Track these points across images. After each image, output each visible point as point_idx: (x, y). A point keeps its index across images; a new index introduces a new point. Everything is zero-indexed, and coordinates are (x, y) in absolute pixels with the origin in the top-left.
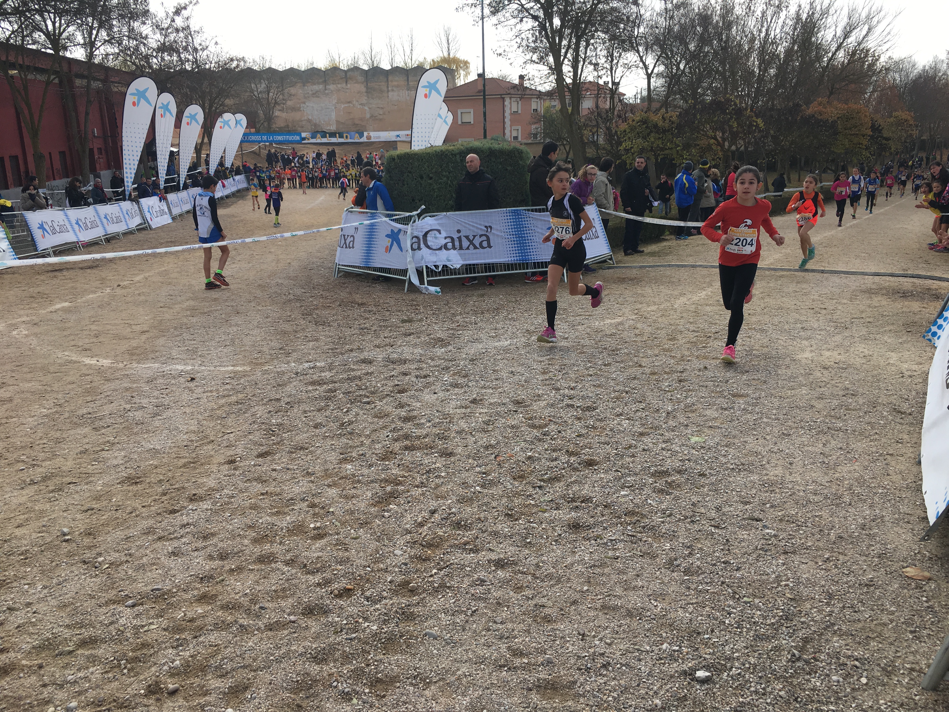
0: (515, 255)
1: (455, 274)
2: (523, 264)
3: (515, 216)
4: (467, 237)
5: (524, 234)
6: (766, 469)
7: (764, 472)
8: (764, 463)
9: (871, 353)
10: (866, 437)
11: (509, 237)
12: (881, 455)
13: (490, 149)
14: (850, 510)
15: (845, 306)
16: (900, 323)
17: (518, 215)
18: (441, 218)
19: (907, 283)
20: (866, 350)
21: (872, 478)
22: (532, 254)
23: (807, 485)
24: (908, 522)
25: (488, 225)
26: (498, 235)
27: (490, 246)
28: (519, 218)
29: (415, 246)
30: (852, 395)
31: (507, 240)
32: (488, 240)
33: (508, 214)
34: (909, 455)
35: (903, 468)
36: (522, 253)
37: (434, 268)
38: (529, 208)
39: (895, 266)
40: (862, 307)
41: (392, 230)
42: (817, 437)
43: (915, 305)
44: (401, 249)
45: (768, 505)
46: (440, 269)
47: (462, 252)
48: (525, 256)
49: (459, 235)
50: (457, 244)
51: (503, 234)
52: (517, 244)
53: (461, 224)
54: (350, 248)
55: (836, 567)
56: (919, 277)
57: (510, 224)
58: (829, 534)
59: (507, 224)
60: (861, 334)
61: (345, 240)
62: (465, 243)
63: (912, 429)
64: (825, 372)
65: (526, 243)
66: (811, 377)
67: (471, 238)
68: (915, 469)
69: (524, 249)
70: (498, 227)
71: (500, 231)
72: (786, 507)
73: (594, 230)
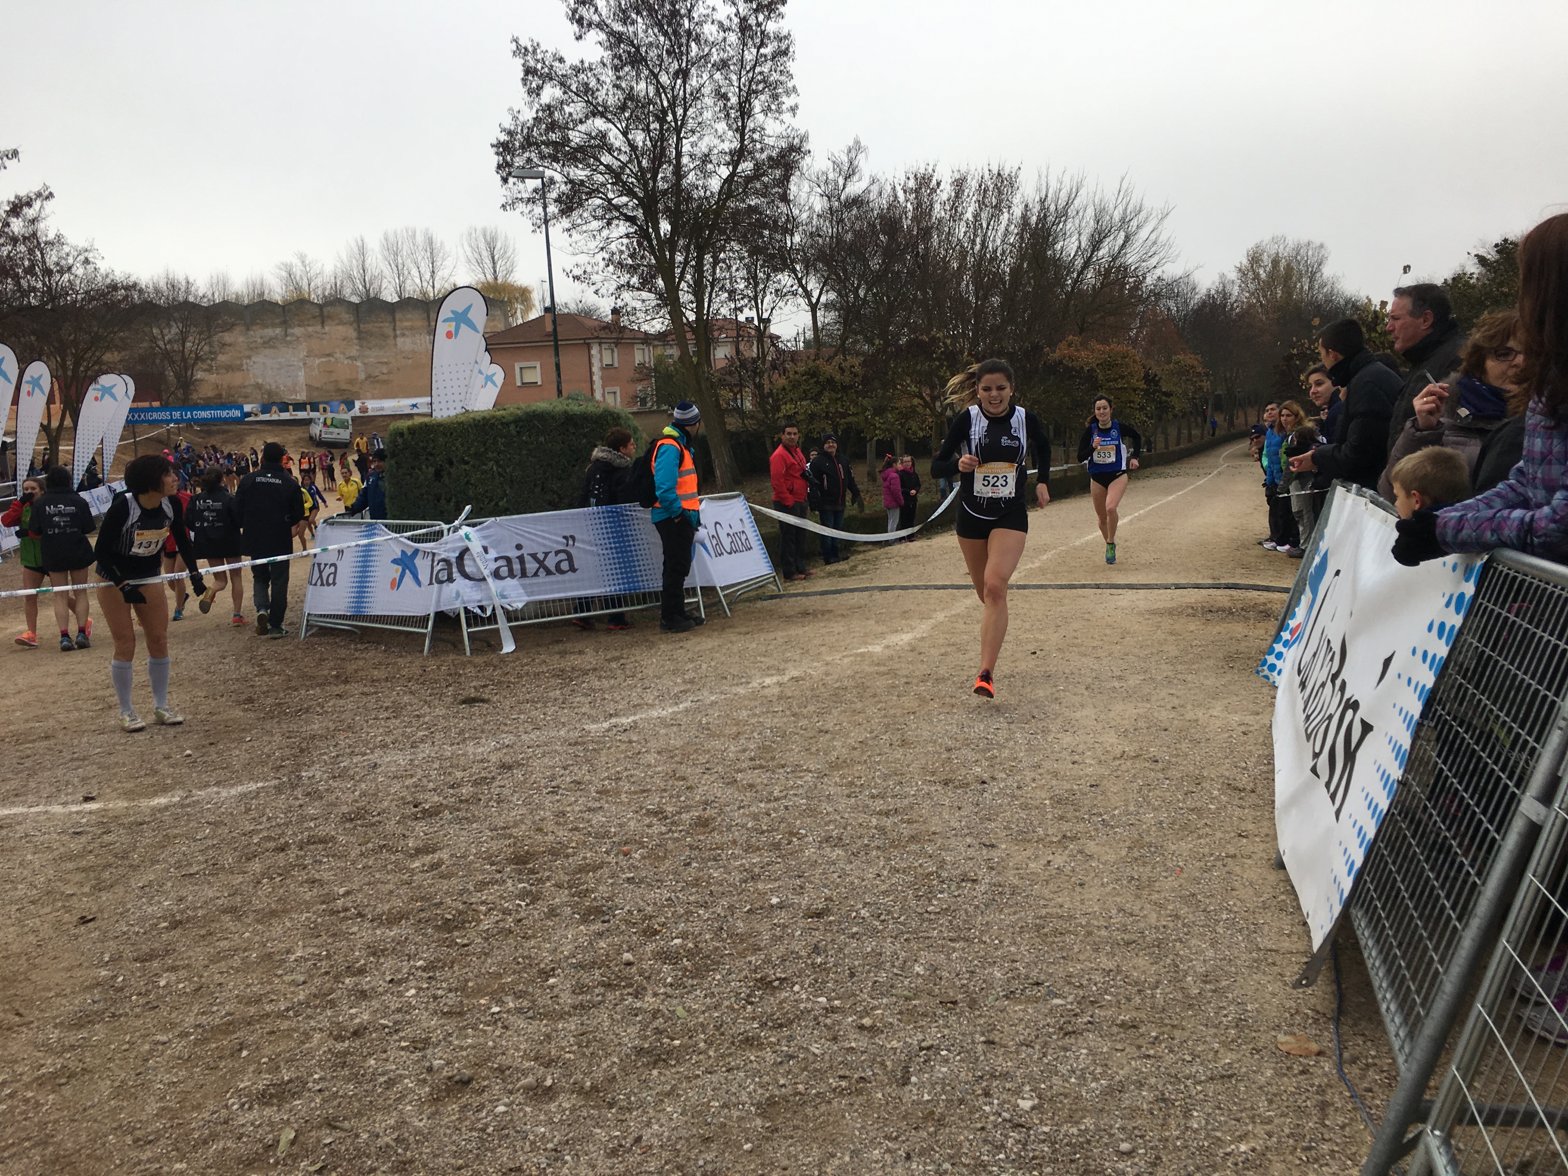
0: (616, 582)
1: (517, 620)
2: (631, 596)
3: (613, 518)
4: (534, 556)
5: (630, 546)
10: (1191, 832)
11: (605, 552)
12: (1218, 858)
13: (565, 412)
14: (1181, 953)
17: (618, 516)
18: (488, 527)
19: (1221, 598)
21: (1208, 897)
22: (645, 578)
23: (1111, 917)
24: (1274, 964)
25: (567, 534)
26: (585, 551)
27: (573, 569)
28: (619, 522)
29: (444, 576)
31: (602, 558)
32: (570, 558)
34: (1260, 854)
36: (628, 578)
37: (479, 611)
39: (1200, 574)
41: (403, 552)
44: (419, 583)
46: (489, 613)
47: (526, 581)
48: (633, 582)
49: (518, 553)
50: (517, 567)
51: (594, 549)
52: (619, 563)
53: (522, 536)
54: (328, 585)
55: (1171, 1051)
56: (1237, 587)
57: (604, 531)
58: (1153, 996)
59: (600, 532)
61: (321, 572)
62: (531, 566)
63: (1260, 814)
65: (633, 561)
67: (541, 556)
68: (1272, 877)
69: (631, 572)
70: (586, 537)
71: (589, 543)
72: (1081, 957)
73: (743, 537)
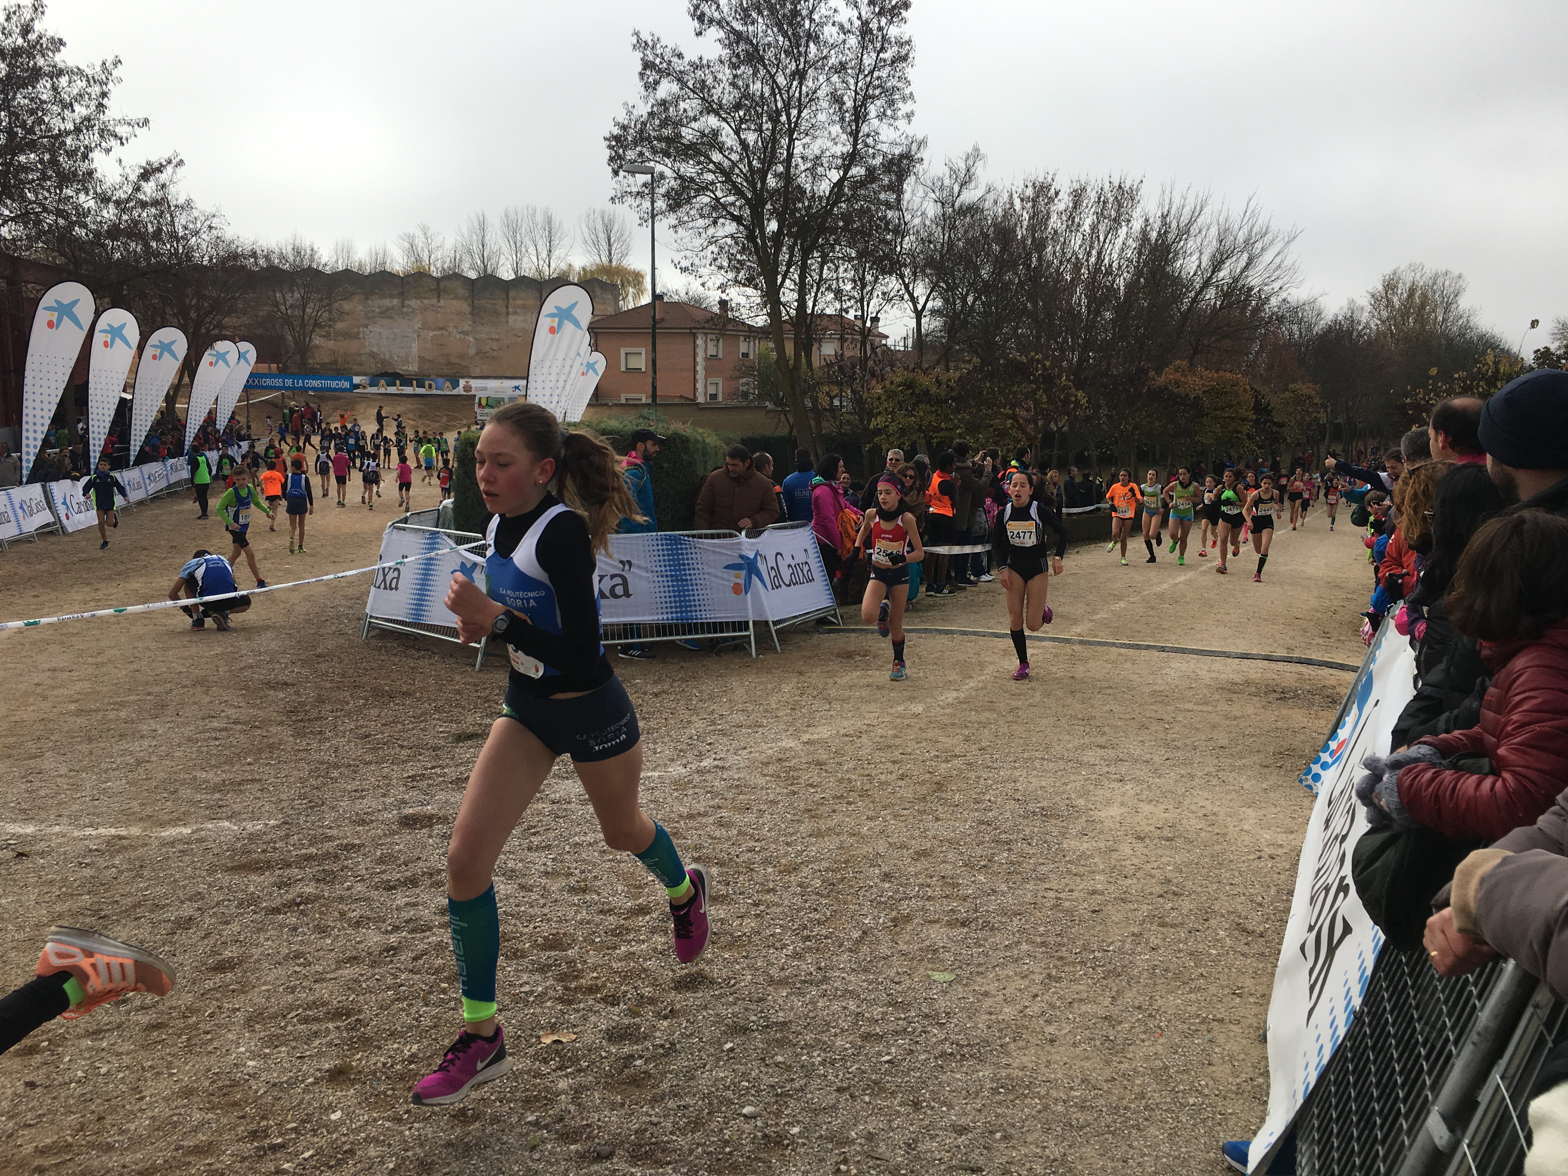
0: (669, 610)
2: (683, 625)
3: (671, 545)
5: (685, 575)
6: (1008, 1054)
7: (1004, 1061)
8: (1007, 1039)
9: (1216, 809)
10: (1184, 983)
11: (660, 579)
12: (1204, 1021)
14: (1135, 1144)
15: (1189, 714)
16: (1271, 749)
17: (676, 544)
19: (1289, 674)
20: (1208, 804)
21: (1181, 1072)
22: (698, 608)
23: (1071, 1088)
25: (625, 559)
26: (641, 577)
27: (626, 594)
28: (677, 549)
30: (1175, 894)
31: (657, 585)
32: (624, 584)
33: (660, 542)
34: (1249, 1021)
35: (1236, 1048)
38: (695, 532)
39: (1275, 641)
40: (1216, 719)
41: (462, 564)
42: (1105, 982)
43: (1298, 717)
45: (998, 1135)
51: (650, 575)
52: (674, 591)
54: (391, 589)
56: (1308, 662)
57: (662, 558)
59: (657, 558)
60: (1207, 769)
61: (385, 575)
63: (1261, 966)
64: (1139, 846)
65: (688, 590)
66: (1115, 855)
68: (1255, 1053)
69: (686, 601)
70: (642, 563)
71: (646, 570)
72: (1030, 1139)
73: (806, 569)
